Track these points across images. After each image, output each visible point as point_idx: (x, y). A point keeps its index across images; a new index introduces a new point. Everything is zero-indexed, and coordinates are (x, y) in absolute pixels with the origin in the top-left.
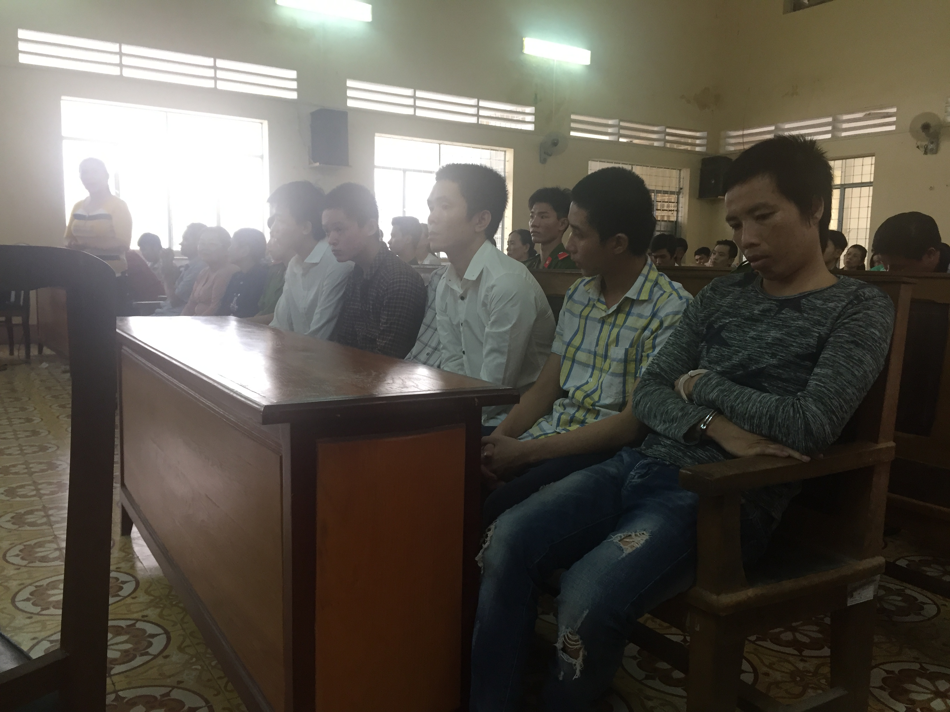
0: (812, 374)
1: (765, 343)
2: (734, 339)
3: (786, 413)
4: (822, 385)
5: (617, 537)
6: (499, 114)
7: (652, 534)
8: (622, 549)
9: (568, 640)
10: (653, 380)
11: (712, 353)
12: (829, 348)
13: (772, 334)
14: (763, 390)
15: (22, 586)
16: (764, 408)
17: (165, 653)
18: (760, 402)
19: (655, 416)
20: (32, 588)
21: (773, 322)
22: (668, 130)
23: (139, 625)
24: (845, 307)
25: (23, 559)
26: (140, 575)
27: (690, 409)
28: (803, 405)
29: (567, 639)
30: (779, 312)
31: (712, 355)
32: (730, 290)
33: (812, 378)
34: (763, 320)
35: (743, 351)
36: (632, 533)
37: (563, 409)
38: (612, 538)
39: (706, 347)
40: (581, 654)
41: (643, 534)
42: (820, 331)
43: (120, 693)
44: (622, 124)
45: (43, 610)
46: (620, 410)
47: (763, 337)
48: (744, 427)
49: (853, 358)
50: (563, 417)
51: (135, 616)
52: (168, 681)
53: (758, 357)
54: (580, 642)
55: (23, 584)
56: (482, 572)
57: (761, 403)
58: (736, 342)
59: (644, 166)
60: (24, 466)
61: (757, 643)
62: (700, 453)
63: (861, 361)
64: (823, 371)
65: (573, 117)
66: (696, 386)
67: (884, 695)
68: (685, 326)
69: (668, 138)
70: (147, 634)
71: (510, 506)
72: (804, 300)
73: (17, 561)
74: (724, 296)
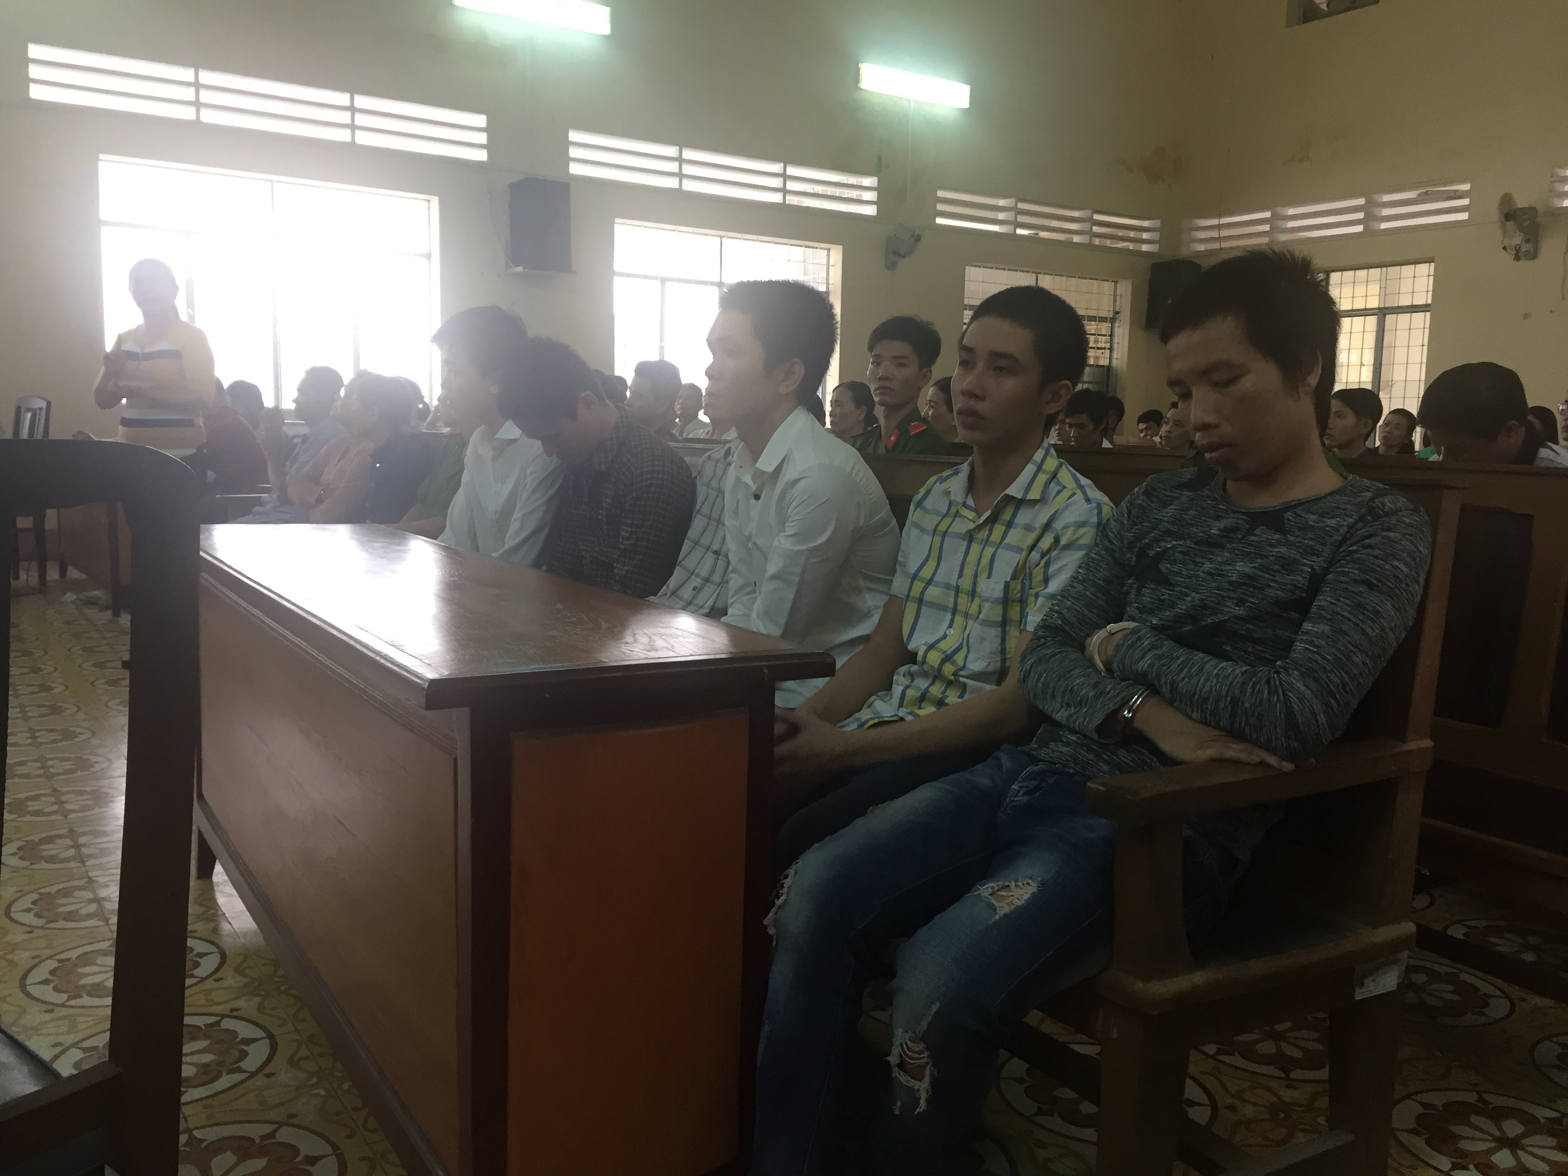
0: (1300, 633)
1: (1228, 582)
2: (1179, 574)
3: (1258, 693)
4: (1315, 650)
5: (986, 889)
6: (819, 189)
7: (1042, 885)
8: (994, 907)
9: (907, 1051)
10: (1051, 637)
11: (1144, 596)
12: (1326, 591)
13: (1238, 568)
14: (1225, 657)
15: (36, 961)
16: (1223, 684)
17: (268, 1070)
18: (1217, 675)
19: (1054, 697)
20: (53, 964)
21: (1241, 548)
22: (1097, 217)
23: (227, 1024)
24: (1351, 527)
25: (38, 915)
26: (227, 943)
27: (1109, 684)
28: (1284, 681)
29: (906, 1049)
30: (1250, 532)
31: (1144, 598)
32: (1175, 494)
33: (1299, 638)
34: (1226, 546)
35: (1193, 594)
36: (1010, 882)
37: (910, 681)
38: (980, 890)
39: (1136, 585)
40: (928, 1072)
41: (1028, 884)
42: (1312, 563)
43: (196, 1133)
44: (1021, 206)
45: (70, 998)
46: (999, 683)
47: (1224, 573)
48: (1192, 715)
49: (1364, 608)
50: (910, 692)
51: (219, 1009)
52: (273, 1115)
53: (1216, 603)
54: (926, 1054)
55: (38, 956)
56: (774, 943)
57: (1219, 677)
58: (1183, 579)
59: (1056, 275)
60: (39, 765)
61: (1218, 1057)
62: (1123, 756)
63: (1377, 613)
64: (1317, 628)
65: (941, 194)
66: (1118, 648)
67: (1418, 1143)
68: (1103, 552)
69: (1096, 229)
70: (238, 1040)
71: (819, 838)
72: (1289, 513)
73: (28, 918)
74: (1165, 505)
